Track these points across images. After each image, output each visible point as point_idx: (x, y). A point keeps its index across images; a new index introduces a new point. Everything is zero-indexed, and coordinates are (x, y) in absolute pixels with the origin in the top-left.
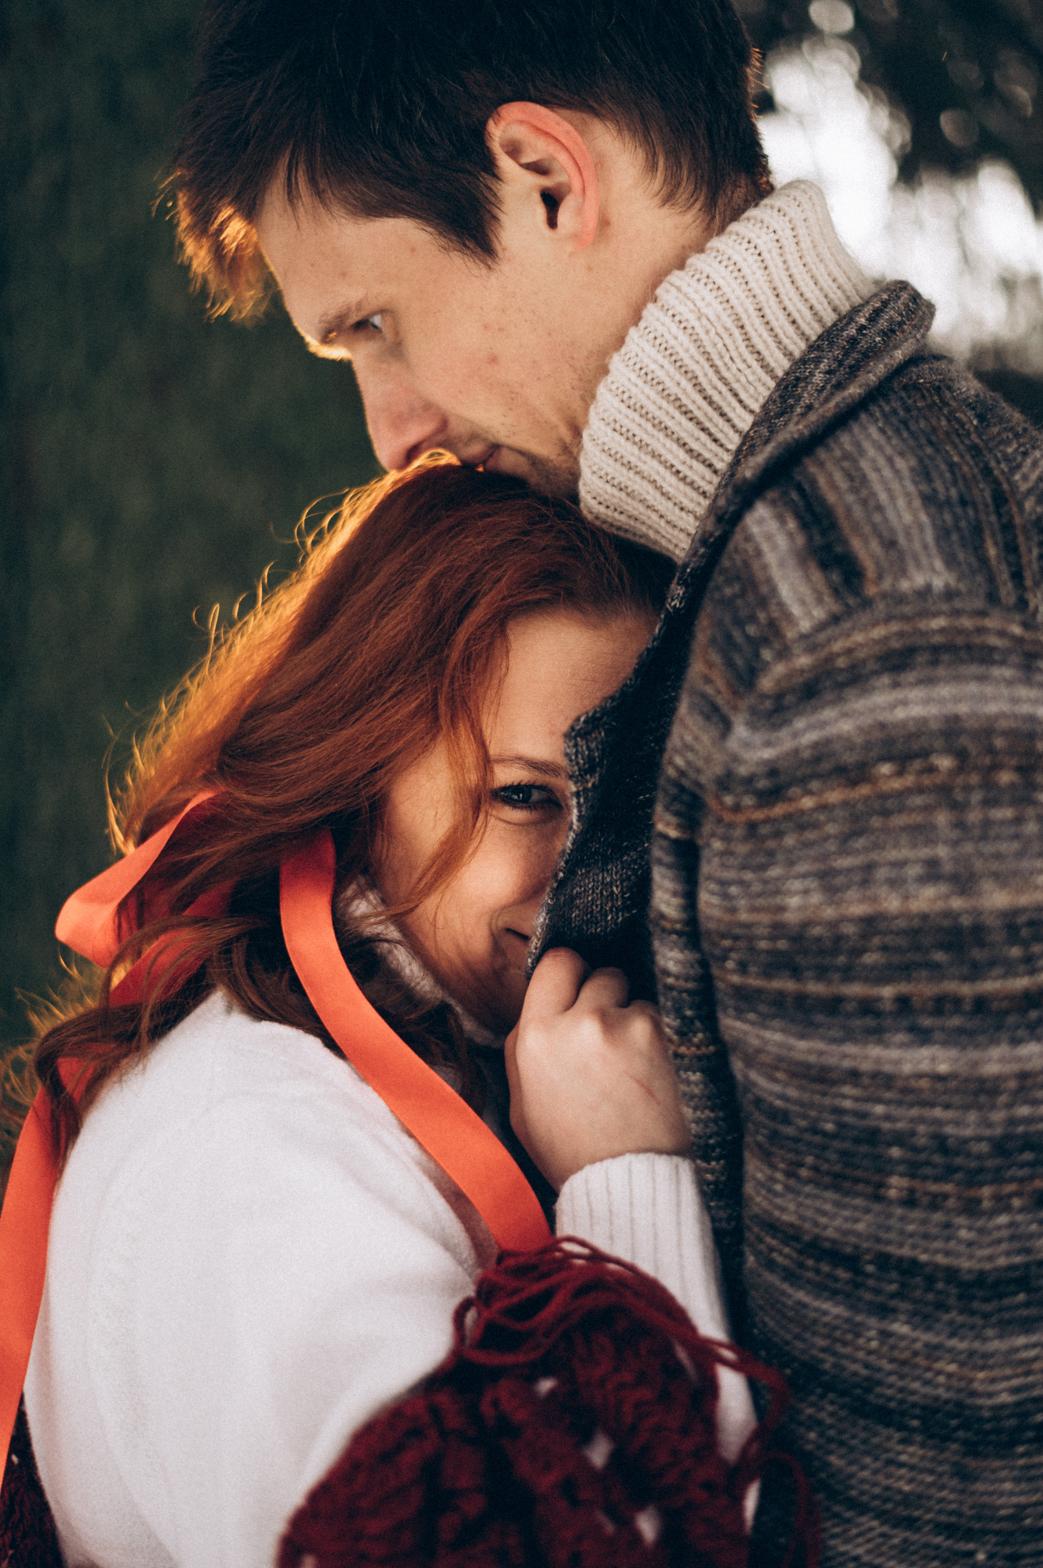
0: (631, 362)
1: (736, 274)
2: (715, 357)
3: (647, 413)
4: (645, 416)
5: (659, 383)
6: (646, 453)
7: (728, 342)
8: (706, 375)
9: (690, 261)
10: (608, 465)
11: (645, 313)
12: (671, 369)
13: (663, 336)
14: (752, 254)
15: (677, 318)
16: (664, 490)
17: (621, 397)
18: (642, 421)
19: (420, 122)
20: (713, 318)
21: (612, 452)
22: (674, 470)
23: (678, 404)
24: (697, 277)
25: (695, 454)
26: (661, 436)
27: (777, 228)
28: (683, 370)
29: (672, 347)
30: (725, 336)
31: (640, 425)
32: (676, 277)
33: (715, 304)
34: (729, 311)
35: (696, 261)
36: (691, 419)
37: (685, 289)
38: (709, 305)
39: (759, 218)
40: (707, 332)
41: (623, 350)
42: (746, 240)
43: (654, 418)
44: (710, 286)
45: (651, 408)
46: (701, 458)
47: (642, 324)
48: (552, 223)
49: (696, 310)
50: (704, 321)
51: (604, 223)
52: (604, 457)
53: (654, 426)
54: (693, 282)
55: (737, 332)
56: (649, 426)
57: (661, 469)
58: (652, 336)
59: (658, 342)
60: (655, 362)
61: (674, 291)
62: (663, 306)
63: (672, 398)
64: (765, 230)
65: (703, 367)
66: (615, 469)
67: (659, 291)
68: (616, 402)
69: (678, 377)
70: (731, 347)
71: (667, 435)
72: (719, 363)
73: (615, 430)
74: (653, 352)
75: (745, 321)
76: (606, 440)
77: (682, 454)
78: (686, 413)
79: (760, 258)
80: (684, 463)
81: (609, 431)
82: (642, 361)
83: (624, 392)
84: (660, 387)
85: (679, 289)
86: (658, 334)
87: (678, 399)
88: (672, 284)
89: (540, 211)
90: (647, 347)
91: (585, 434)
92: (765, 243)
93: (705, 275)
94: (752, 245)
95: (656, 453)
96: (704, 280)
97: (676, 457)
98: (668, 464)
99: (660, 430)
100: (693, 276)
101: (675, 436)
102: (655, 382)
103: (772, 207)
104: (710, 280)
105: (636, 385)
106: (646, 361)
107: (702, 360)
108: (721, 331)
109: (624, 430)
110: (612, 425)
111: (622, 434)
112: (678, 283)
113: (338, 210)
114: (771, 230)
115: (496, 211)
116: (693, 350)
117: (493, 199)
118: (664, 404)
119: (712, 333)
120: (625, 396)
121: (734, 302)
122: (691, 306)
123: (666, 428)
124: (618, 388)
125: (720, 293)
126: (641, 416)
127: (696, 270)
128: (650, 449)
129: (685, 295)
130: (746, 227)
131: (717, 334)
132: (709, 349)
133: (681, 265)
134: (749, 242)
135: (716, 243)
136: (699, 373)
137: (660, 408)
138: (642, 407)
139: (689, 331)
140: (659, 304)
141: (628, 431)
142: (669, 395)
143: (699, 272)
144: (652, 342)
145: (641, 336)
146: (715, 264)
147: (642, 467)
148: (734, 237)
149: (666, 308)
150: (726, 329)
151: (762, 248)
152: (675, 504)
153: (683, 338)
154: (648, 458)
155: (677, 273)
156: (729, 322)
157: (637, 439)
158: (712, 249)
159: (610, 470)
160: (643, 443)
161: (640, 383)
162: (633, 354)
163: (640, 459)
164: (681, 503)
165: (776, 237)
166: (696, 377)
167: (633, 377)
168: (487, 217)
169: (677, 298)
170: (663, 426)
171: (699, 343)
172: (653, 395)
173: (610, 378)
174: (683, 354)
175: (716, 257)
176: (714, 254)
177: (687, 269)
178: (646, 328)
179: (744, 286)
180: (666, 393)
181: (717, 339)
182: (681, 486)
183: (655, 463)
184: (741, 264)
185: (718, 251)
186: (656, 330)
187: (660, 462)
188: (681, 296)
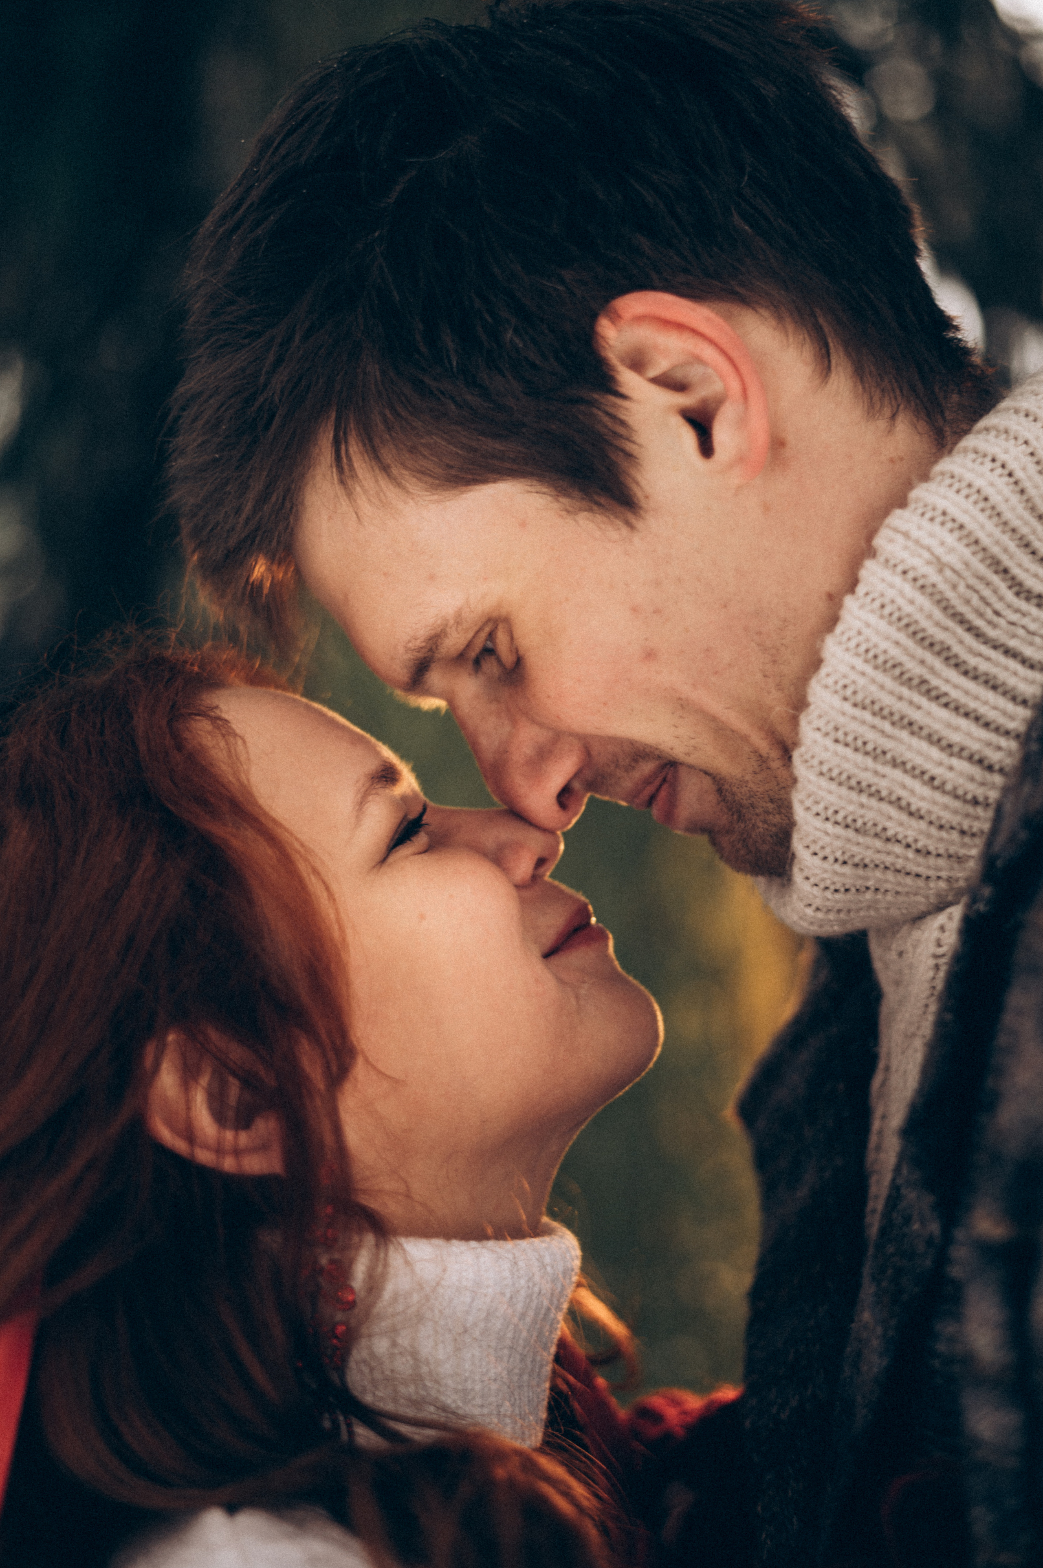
0: (852, 644)
1: (981, 505)
2: (971, 616)
3: (881, 709)
4: (879, 713)
5: (894, 666)
6: (885, 763)
7: (987, 593)
8: (961, 642)
9: (913, 494)
10: (830, 792)
11: (863, 573)
12: (909, 643)
13: (893, 602)
14: (1001, 476)
15: (911, 575)
16: (913, 808)
17: (842, 693)
18: (877, 721)
19: (511, 341)
20: (959, 566)
21: (835, 773)
22: (926, 777)
23: (924, 688)
24: (928, 515)
25: (956, 749)
26: (904, 735)
27: (1030, 436)
28: (927, 642)
29: (909, 615)
30: (980, 587)
31: (874, 727)
32: (899, 518)
33: (961, 547)
34: (980, 555)
35: (921, 493)
36: (946, 705)
37: (915, 533)
38: (952, 550)
39: (1001, 428)
40: (954, 587)
41: (839, 628)
42: (989, 458)
43: (892, 714)
44: (950, 525)
45: (887, 700)
46: (965, 754)
47: (861, 589)
48: (706, 448)
49: (935, 561)
50: (948, 573)
51: (777, 444)
52: (824, 782)
53: (893, 724)
54: (925, 523)
55: (996, 579)
56: (887, 726)
57: (908, 780)
58: (877, 604)
59: (887, 611)
60: (887, 638)
61: (900, 538)
62: (887, 561)
63: (915, 682)
64: (1012, 442)
65: (954, 633)
66: (840, 797)
67: (879, 541)
68: (836, 701)
69: (920, 652)
70: (993, 599)
71: (913, 733)
72: (979, 622)
73: (837, 741)
74: (883, 625)
75: (1006, 562)
76: (825, 756)
77: (935, 753)
78: (937, 698)
79: (1012, 480)
80: (940, 764)
81: (829, 742)
82: (867, 640)
83: (845, 686)
84: (897, 671)
85: (906, 535)
86: (886, 600)
87: (924, 682)
88: (896, 530)
89: (688, 438)
90: (873, 619)
91: (796, 755)
92: (1016, 458)
93: (939, 512)
94: (998, 464)
95: (899, 761)
96: (940, 519)
97: (928, 758)
98: (917, 772)
99: (903, 728)
100: (923, 514)
101: (925, 732)
102: (889, 665)
103: (1017, 411)
104: (948, 518)
105: (863, 674)
106: (875, 639)
107: (950, 624)
108: (973, 581)
109: (850, 739)
110: (833, 735)
111: (847, 745)
112: (904, 527)
113: (413, 484)
114: (1021, 441)
115: (629, 447)
116: (938, 614)
117: (621, 430)
118: (905, 692)
119: (962, 588)
120: (849, 692)
121: (985, 541)
122: (926, 555)
123: (911, 724)
124: (836, 683)
125: (965, 532)
126: (874, 714)
127: (926, 506)
128: (889, 756)
129: (917, 542)
130: (987, 441)
131: (969, 587)
132: (962, 608)
133: (901, 502)
134: (993, 460)
135: (946, 465)
136: (950, 641)
137: (900, 698)
138: (873, 703)
139: (929, 590)
140: (882, 559)
141: (856, 739)
142: (910, 679)
143: (930, 507)
144: (878, 613)
145: (862, 607)
146: (951, 494)
147: (883, 785)
148: (972, 456)
149: (892, 562)
150: (981, 578)
151: (1013, 465)
152: (931, 823)
153: (922, 600)
154: (887, 770)
155: (898, 512)
156: (983, 569)
157: (870, 747)
158: (942, 474)
159: (832, 799)
160: (879, 751)
161: (868, 669)
162: (852, 633)
163: (876, 773)
164: (939, 818)
165: (1030, 450)
166: (948, 649)
167: (859, 663)
168: (619, 458)
169: (906, 548)
170: (906, 721)
171: (944, 604)
172: (889, 683)
173: (823, 671)
174: (924, 623)
175: (951, 486)
176: (948, 481)
177: (912, 506)
178: (867, 594)
179: (995, 519)
180: (906, 677)
181: (969, 594)
182: (938, 796)
183: (897, 774)
184: (988, 491)
185: (952, 477)
186: (882, 595)
187: (906, 771)
188: (910, 544)
